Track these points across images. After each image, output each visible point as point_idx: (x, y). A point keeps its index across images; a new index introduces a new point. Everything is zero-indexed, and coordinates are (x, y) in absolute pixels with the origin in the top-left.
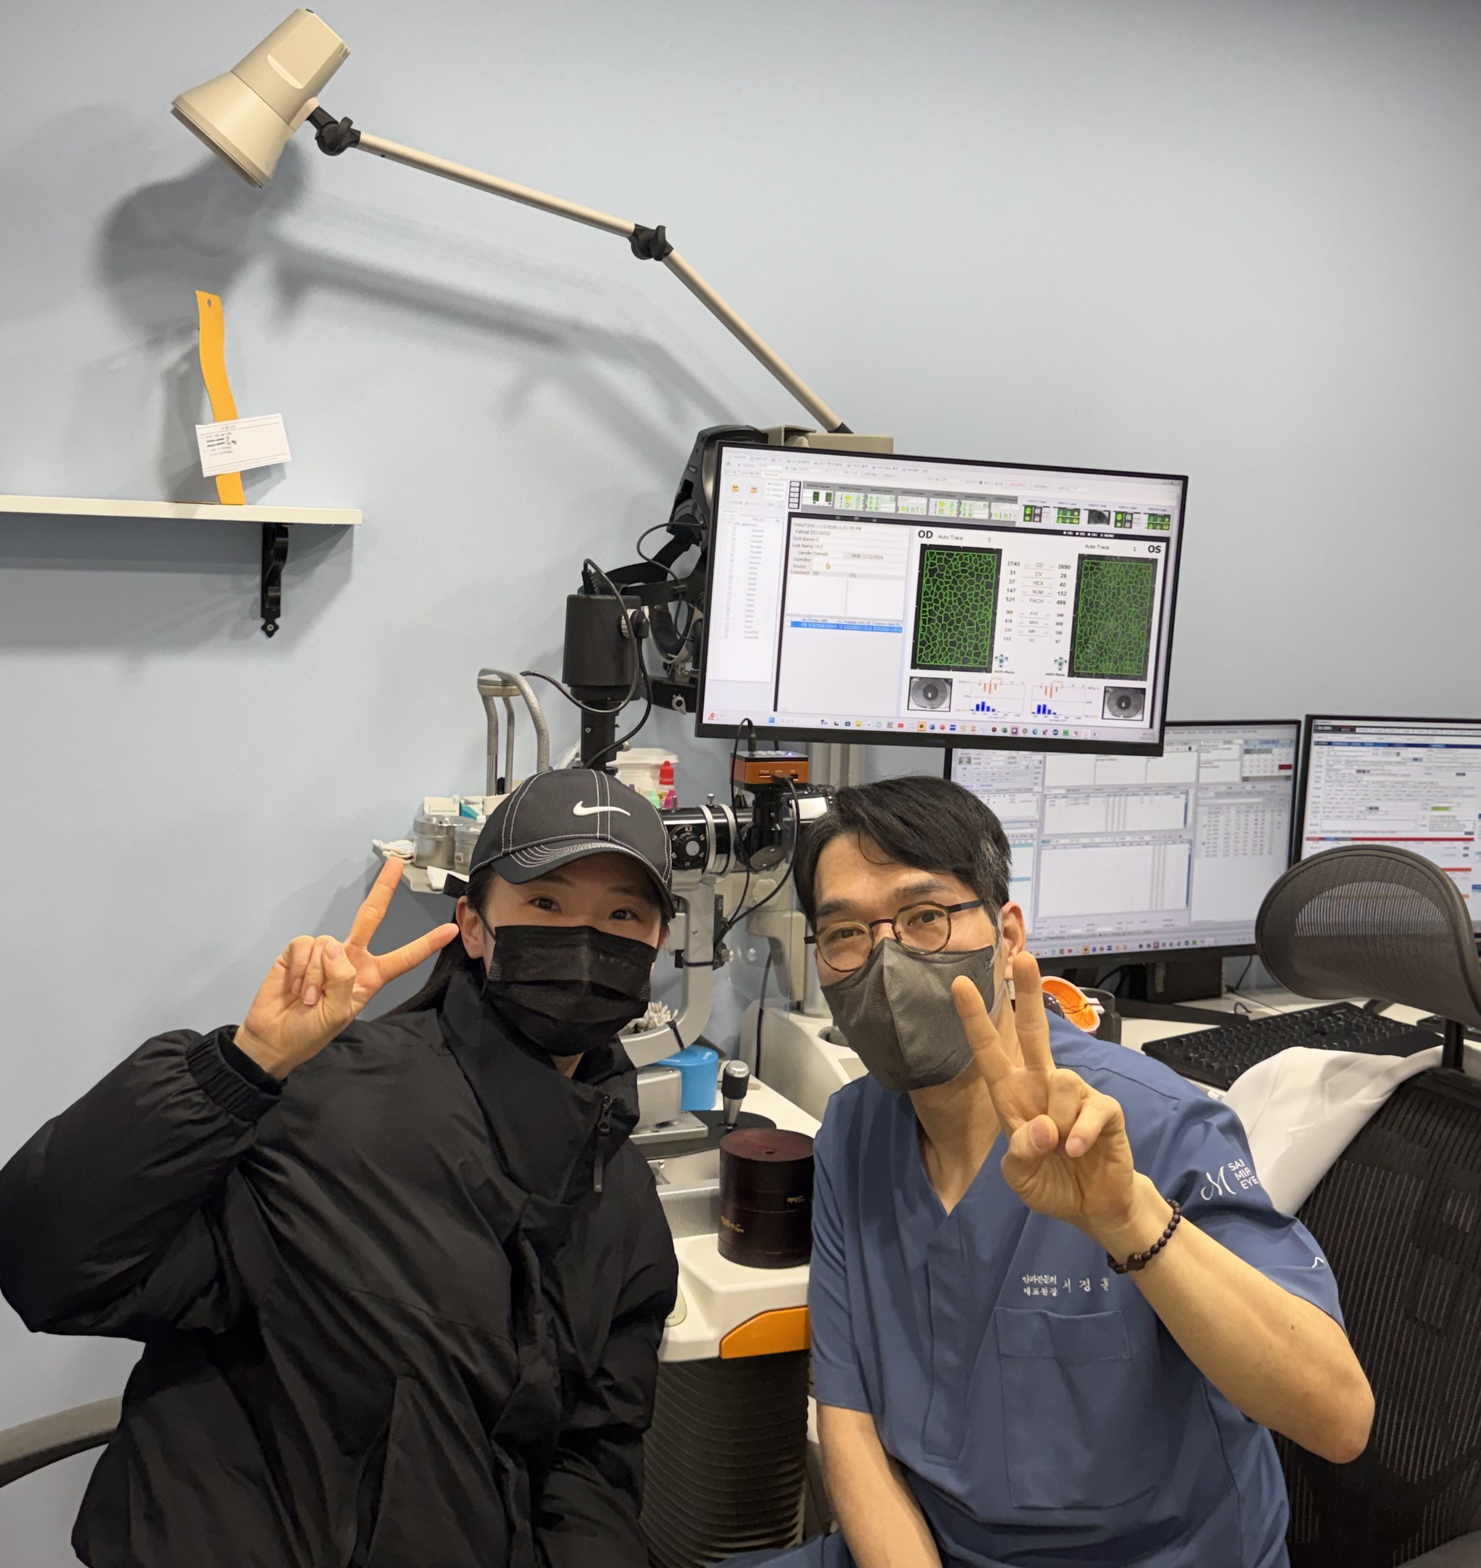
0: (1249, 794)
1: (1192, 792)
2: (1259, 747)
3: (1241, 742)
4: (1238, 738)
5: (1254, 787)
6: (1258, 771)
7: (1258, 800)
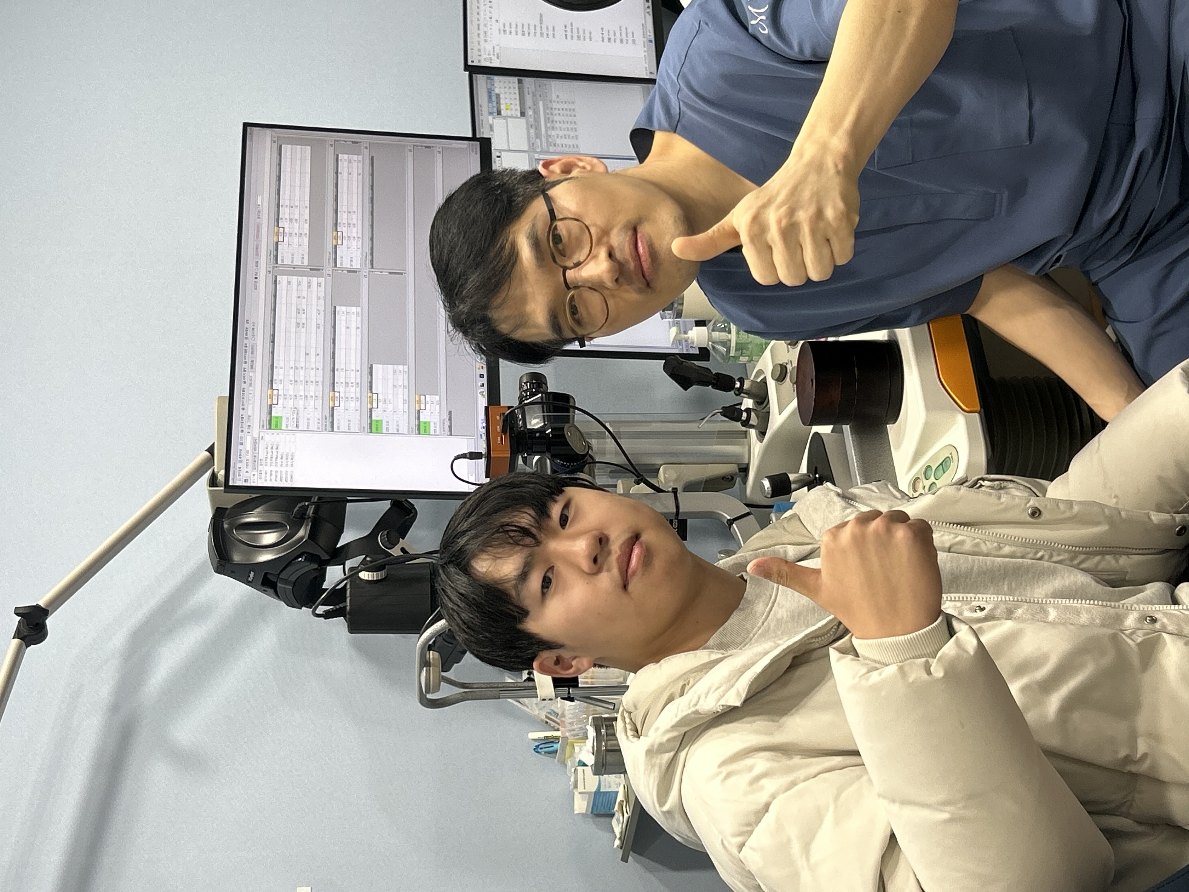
0: (536, 112)
1: (537, 156)
2: (495, 104)
3: (490, 118)
4: (488, 121)
5: (530, 108)
6: (516, 105)
7: (541, 103)
